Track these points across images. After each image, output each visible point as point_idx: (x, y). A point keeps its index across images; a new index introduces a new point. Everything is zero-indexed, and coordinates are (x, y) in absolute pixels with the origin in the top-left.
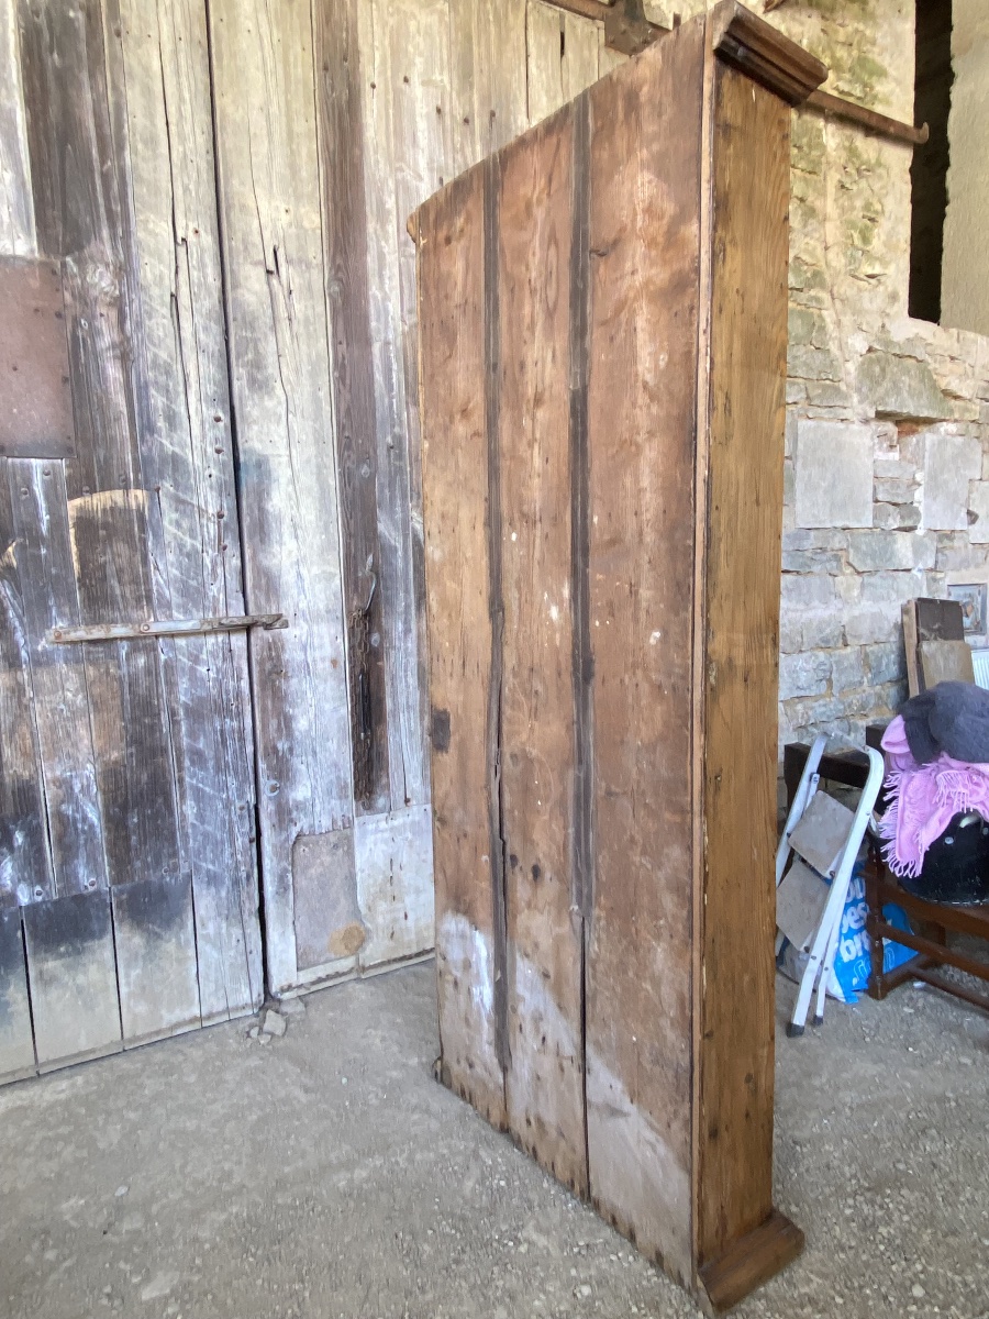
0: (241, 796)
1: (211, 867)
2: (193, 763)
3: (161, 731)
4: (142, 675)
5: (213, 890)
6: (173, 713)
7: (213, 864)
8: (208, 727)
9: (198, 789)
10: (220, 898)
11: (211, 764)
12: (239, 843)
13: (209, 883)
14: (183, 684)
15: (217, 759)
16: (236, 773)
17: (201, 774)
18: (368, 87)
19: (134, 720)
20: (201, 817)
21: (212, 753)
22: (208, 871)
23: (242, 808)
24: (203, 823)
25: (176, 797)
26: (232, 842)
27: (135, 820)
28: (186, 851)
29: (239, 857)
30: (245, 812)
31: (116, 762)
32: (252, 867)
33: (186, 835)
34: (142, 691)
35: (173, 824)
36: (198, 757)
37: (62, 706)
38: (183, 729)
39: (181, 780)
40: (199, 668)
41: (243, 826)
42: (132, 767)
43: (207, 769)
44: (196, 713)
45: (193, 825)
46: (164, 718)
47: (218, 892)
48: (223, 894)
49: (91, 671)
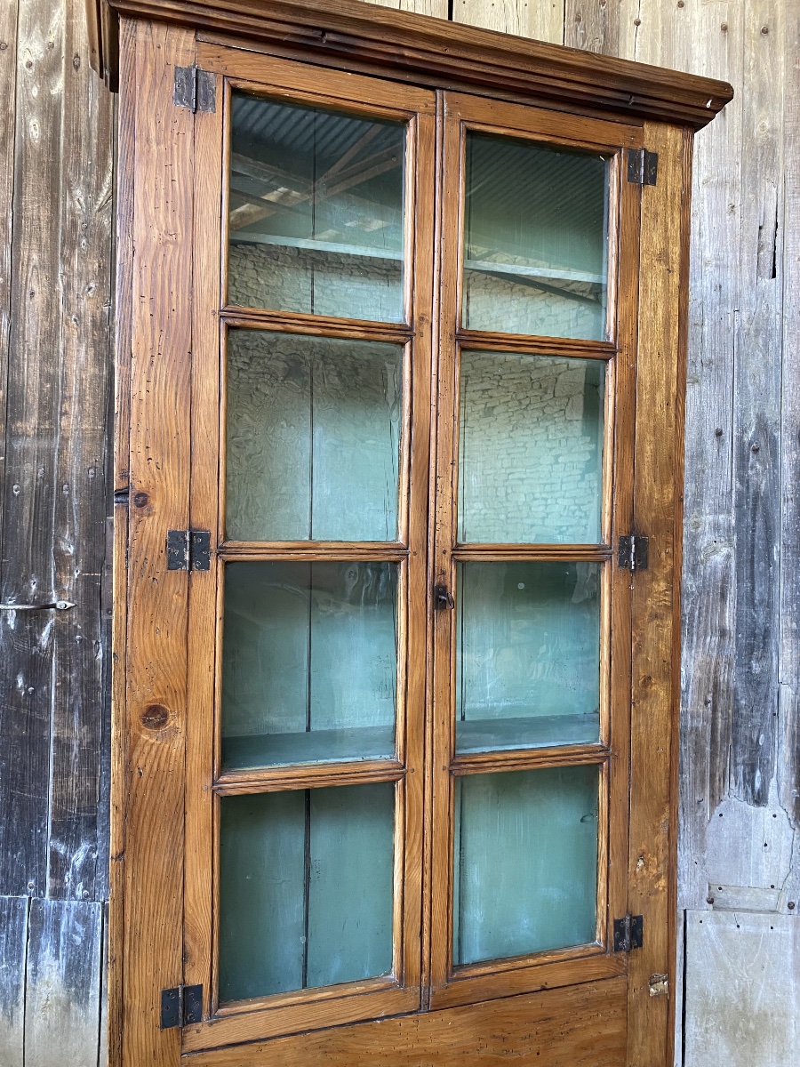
18: (630, 24)
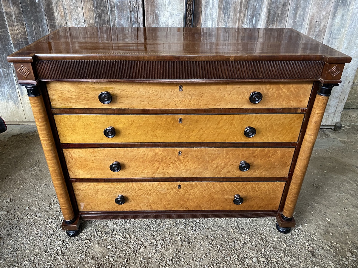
3: (107, 13)
6: (112, 7)
8: (125, 15)
19: (97, 7)
21: (127, 26)
38: (116, 14)
44: (121, 8)
46: (108, 8)
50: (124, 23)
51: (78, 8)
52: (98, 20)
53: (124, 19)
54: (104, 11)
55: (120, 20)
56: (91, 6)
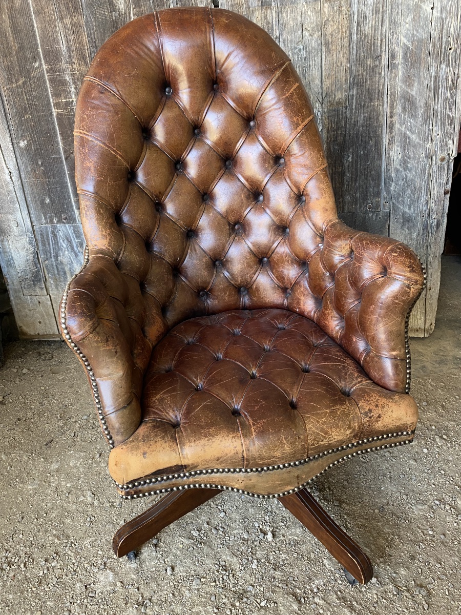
0: (444, 146)
1: (407, 210)
2: (404, 109)
3: (380, 74)
4: (369, 14)
5: (406, 230)
6: (393, 56)
7: (410, 208)
8: (423, 73)
9: (405, 136)
10: (411, 239)
11: (421, 111)
12: (434, 193)
13: (403, 225)
14: (406, 23)
15: (427, 107)
16: (443, 124)
17: (410, 121)
19: (359, 61)
20: (404, 163)
21: (423, 101)
22: (404, 213)
23: (443, 160)
24: (405, 169)
25: (385, 141)
26: (428, 191)
27: (350, 159)
28: (388, 193)
29: (433, 205)
30: (445, 163)
31: (339, 103)
32: (443, 216)
33: (389, 178)
34: (368, 31)
35: (380, 166)
36: (409, 103)
37: (300, 46)
38: (400, 74)
39: (391, 126)
40: (423, 5)
41: (441, 176)
42: (352, 109)
43: (416, 117)
44: (412, 58)
45: (398, 170)
46: (384, 61)
47: (410, 233)
48: (414, 236)
49: (327, 9)
50: (416, 94)
51: (311, 68)
52: (355, 92)
53: (419, 83)
54: (373, 69)
55: (409, 86)
56: (344, 61)
